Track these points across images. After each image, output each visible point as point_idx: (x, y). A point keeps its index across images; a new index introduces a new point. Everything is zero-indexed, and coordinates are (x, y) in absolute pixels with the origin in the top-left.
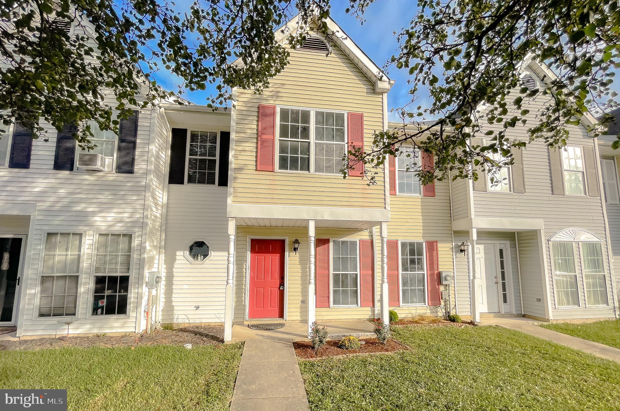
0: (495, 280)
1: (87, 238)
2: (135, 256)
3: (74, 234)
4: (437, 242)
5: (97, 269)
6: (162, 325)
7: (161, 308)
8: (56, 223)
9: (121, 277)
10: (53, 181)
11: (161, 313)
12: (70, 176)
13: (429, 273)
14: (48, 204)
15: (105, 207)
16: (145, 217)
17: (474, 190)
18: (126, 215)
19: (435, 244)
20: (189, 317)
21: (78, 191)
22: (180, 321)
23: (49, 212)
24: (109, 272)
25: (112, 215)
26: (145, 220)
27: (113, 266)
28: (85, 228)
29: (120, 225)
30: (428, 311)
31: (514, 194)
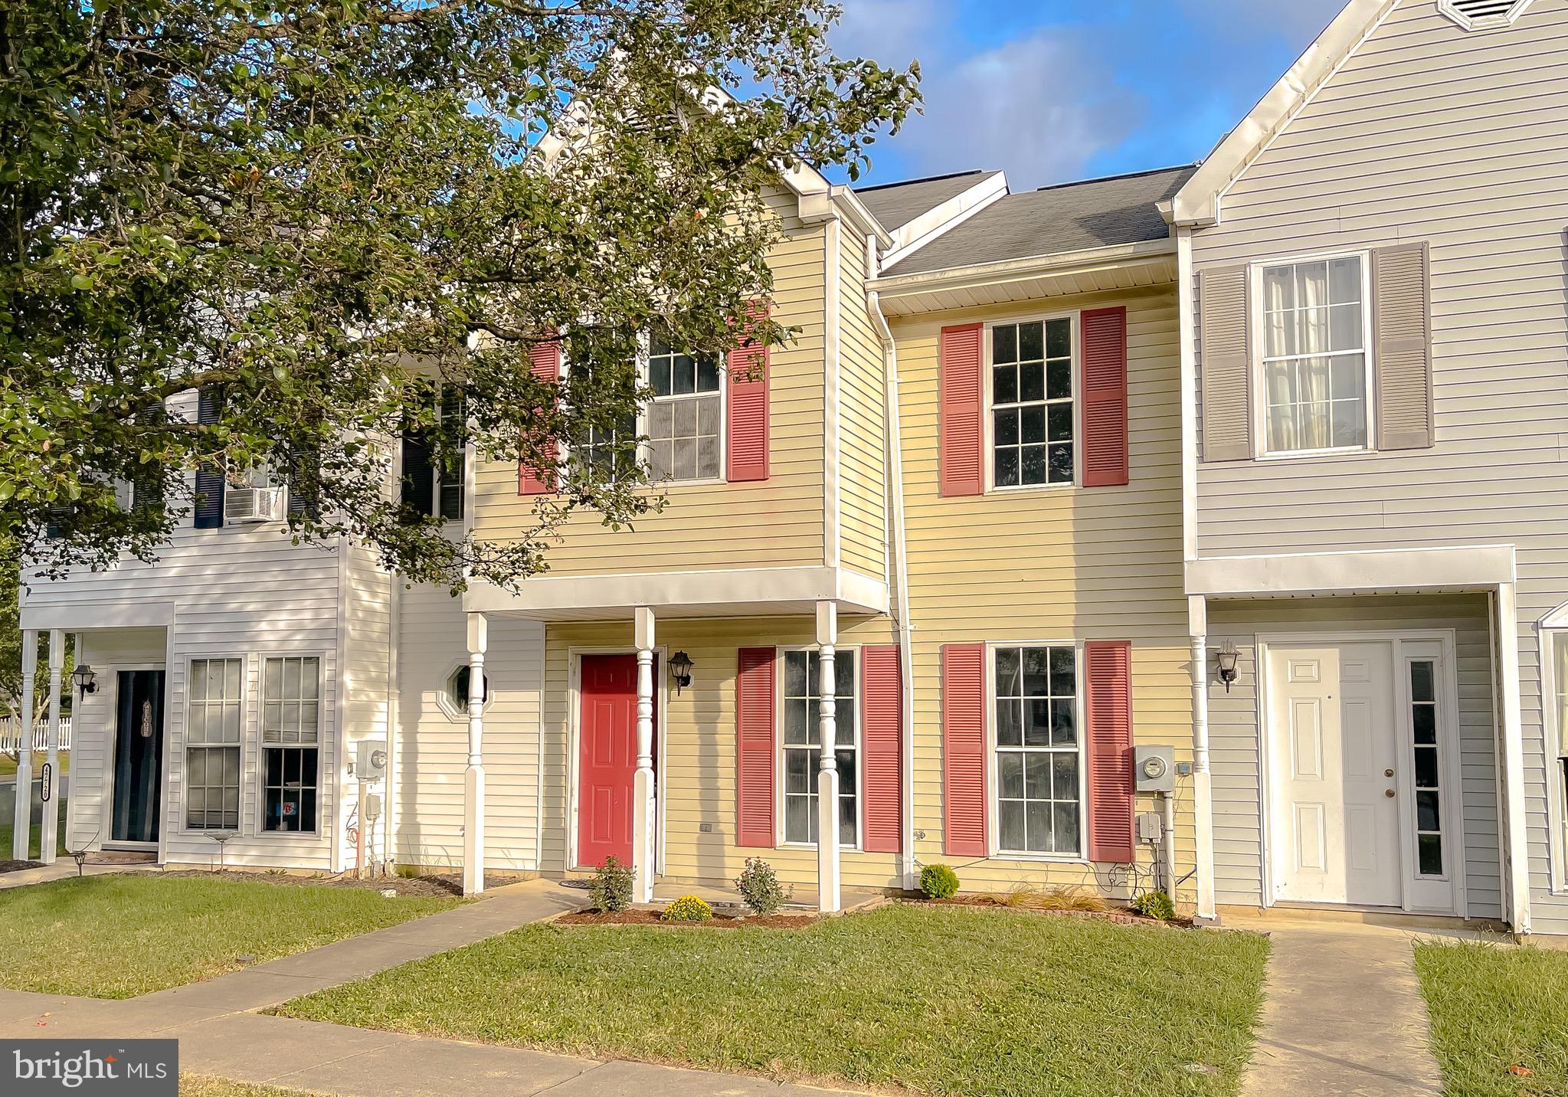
0: (1387, 784)
1: (249, 668)
2: (325, 704)
3: (229, 660)
4: (1129, 643)
5: (268, 735)
6: (398, 867)
7: (395, 828)
8: (202, 639)
9: (306, 750)
10: (195, 552)
11: (394, 840)
12: (218, 540)
13: (1093, 751)
14: (189, 601)
15: (275, 600)
16: (340, 617)
17: (1201, 459)
18: (308, 615)
19: (1119, 651)
20: (451, 852)
21: (231, 569)
22: (432, 862)
23: (192, 617)
24: (286, 740)
25: (284, 616)
26: (341, 625)
27: (291, 728)
28: (246, 647)
29: (298, 637)
30: (1091, 880)
31: (1381, 455)
